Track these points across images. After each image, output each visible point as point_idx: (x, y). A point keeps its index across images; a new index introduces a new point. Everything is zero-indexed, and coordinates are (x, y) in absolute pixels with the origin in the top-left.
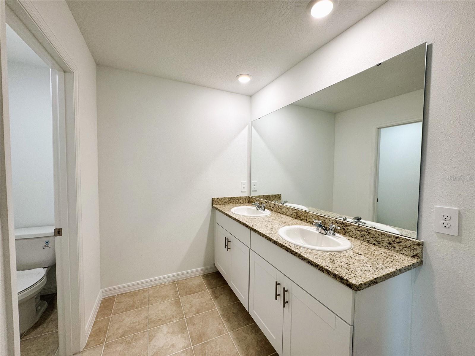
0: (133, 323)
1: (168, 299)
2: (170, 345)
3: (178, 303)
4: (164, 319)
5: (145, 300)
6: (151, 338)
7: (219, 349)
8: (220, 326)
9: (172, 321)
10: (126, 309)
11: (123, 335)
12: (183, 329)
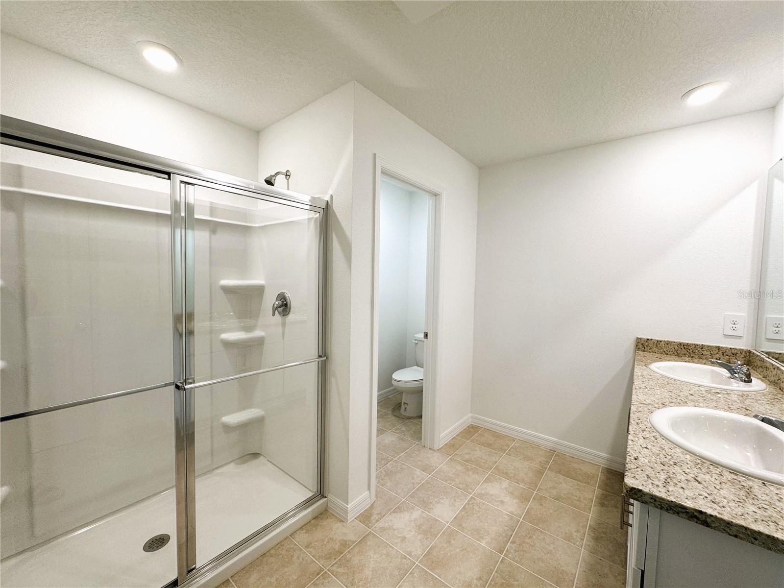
0: (481, 458)
1: (531, 463)
2: (499, 499)
3: (539, 473)
4: (512, 475)
5: (506, 448)
6: (488, 480)
7: (552, 549)
8: (575, 534)
9: (519, 484)
10: (483, 444)
11: (467, 461)
12: (524, 498)
